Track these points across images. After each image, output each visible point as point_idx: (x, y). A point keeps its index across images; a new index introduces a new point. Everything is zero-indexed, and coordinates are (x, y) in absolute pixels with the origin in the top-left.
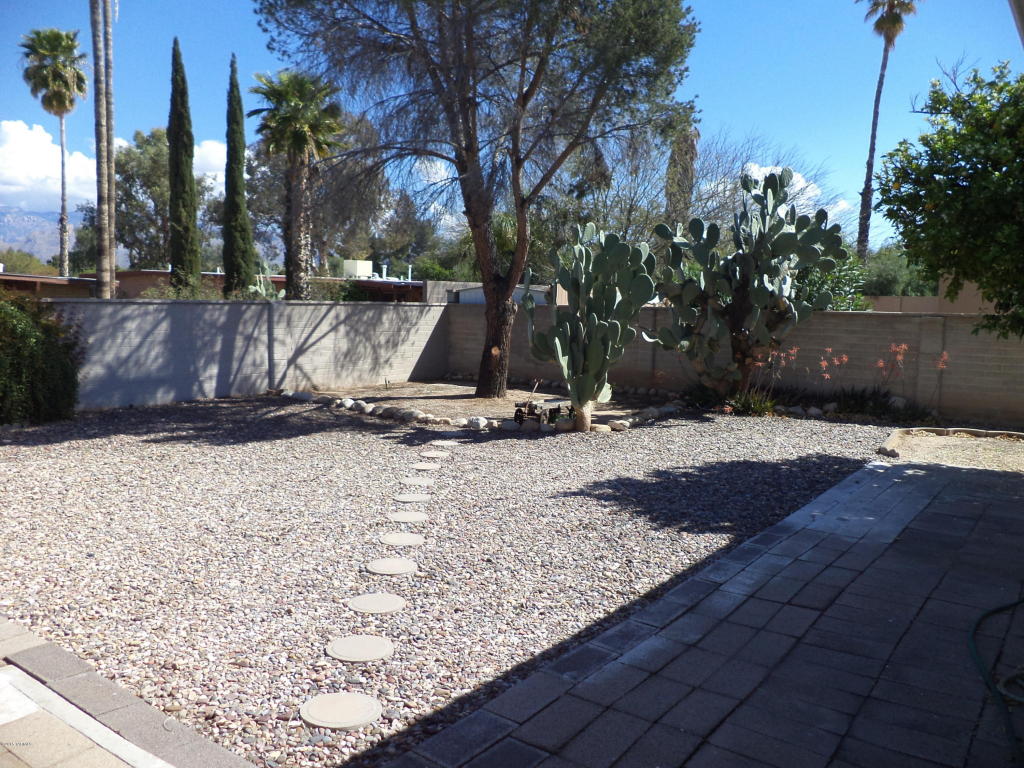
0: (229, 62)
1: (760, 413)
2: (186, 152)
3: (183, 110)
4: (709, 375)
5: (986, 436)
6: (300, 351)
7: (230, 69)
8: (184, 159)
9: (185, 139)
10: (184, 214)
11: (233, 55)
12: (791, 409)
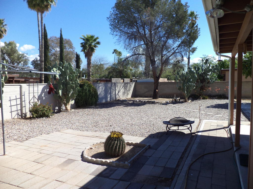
0: (60, 30)
1: (206, 99)
2: (47, 49)
3: (47, 40)
4: (197, 93)
5: (245, 100)
6: (119, 92)
7: (60, 32)
8: (47, 51)
9: (47, 47)
10: (47, 64)
11: (61, 28)
12: (211, 98)
